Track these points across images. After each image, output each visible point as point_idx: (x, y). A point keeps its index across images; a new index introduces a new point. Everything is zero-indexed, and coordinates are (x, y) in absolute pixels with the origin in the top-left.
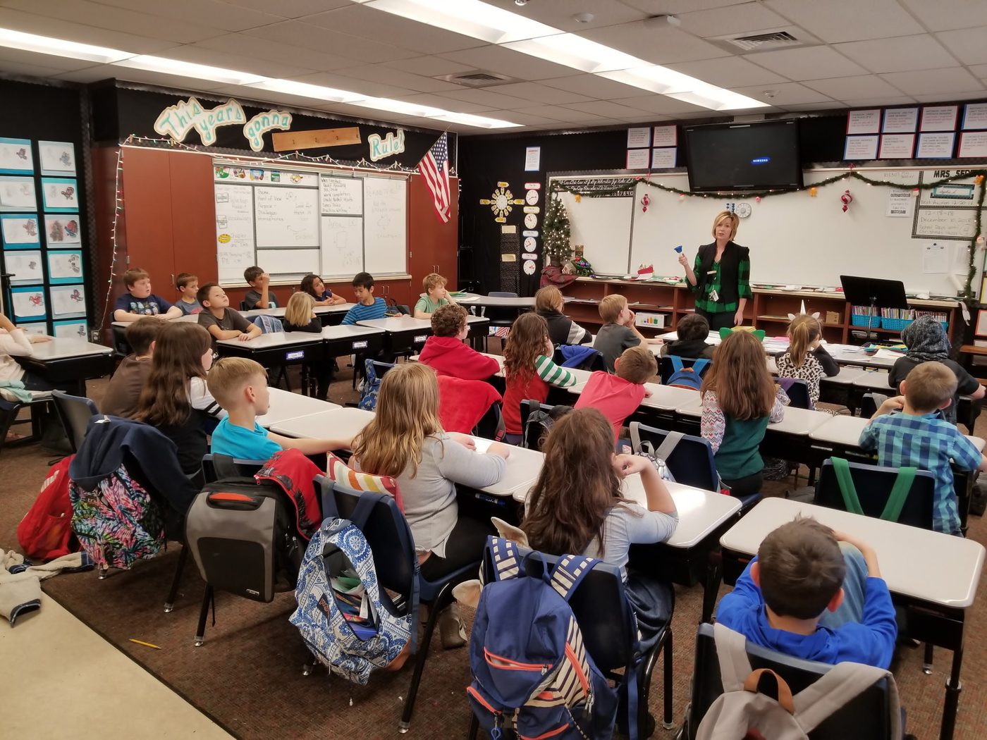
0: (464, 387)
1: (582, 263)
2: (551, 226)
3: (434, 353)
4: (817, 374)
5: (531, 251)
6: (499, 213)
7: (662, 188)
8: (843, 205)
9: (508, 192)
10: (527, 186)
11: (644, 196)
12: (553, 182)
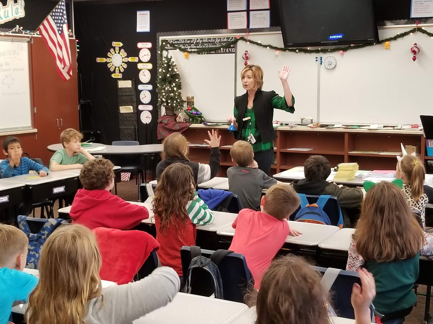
0: (124, 237)
1: (193, 112)
2: (164, 80)
3: (85, 206)
4: (423, 202)
5: (147, 103)
6: (115, 70)
7: (260, 45)
8: (412, 55)
9: (122, 50)
10: (140, 45)
11: (245, 52)
12: (163, 41)
